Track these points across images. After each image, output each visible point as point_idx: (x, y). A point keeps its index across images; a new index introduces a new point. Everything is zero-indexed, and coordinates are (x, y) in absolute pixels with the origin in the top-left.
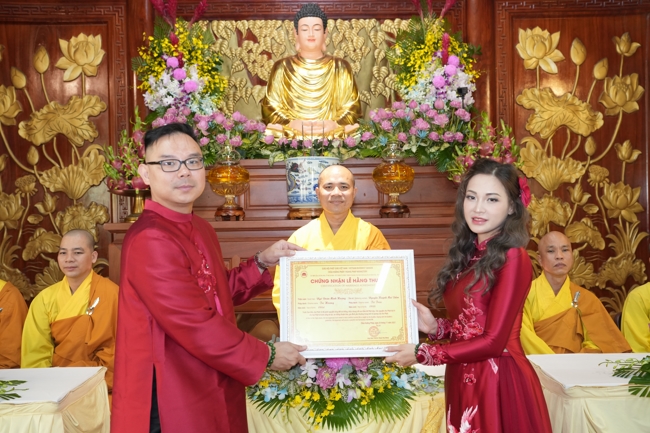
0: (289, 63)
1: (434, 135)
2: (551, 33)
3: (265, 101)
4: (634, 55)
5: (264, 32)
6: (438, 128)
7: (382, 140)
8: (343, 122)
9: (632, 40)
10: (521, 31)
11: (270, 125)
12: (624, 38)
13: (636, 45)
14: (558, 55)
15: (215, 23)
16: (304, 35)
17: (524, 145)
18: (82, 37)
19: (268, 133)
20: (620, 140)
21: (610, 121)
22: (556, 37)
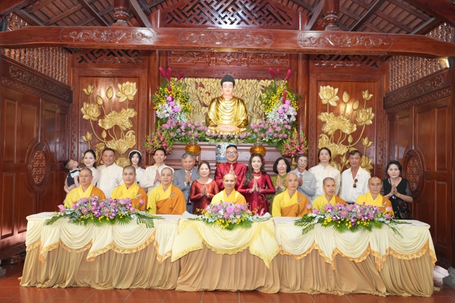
0: (218, 100)
1: (275, 135)
2: (334, 88)
3: (207, 115)
4: (370, 100)
5: (208, 83)
6: (277, 132)
7: (254, 136)
8: (239, 127)
9: (370, 93)
10: (321, 87)
11: (209, 127)
12: (367, 92)
13: (371, 95)
14: (337, 98)
15: (186, 79)
16: (225, 89)
17: (321, 137)
18: (128, 83)
19: (209, 131)
20: (364, 136)
21: (359, 128)
22: (337, 90)
